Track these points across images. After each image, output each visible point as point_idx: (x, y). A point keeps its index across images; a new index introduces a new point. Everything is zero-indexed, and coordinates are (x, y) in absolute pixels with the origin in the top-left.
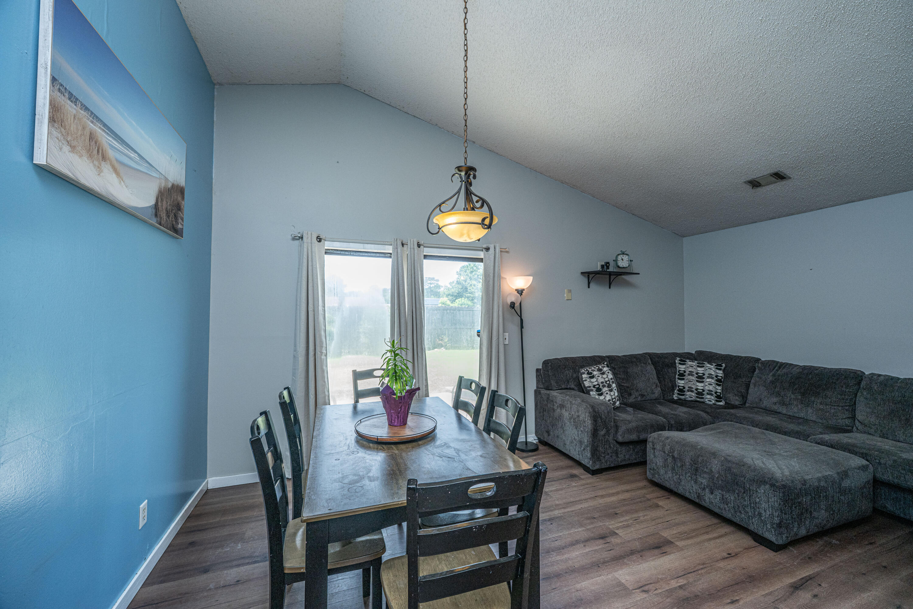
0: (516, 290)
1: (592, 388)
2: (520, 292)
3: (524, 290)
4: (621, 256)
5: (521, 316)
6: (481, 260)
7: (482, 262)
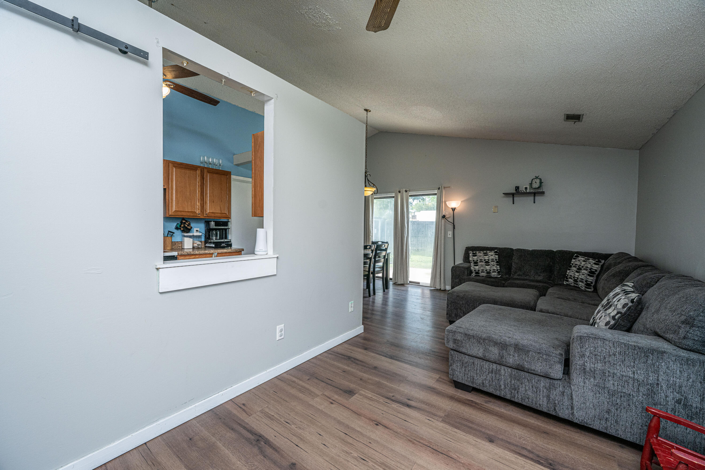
0: (451, 208)
1: (472, 261)
2: (453, 209)
3: (456, 208)
4: (536, 180)
5: (454, 224)
6: (436, 194)
7: (436, 195)
